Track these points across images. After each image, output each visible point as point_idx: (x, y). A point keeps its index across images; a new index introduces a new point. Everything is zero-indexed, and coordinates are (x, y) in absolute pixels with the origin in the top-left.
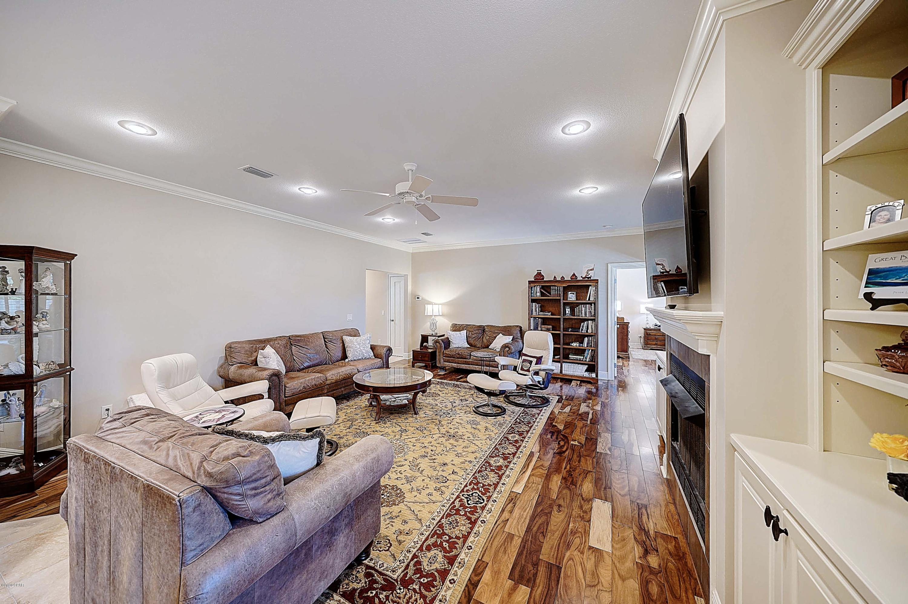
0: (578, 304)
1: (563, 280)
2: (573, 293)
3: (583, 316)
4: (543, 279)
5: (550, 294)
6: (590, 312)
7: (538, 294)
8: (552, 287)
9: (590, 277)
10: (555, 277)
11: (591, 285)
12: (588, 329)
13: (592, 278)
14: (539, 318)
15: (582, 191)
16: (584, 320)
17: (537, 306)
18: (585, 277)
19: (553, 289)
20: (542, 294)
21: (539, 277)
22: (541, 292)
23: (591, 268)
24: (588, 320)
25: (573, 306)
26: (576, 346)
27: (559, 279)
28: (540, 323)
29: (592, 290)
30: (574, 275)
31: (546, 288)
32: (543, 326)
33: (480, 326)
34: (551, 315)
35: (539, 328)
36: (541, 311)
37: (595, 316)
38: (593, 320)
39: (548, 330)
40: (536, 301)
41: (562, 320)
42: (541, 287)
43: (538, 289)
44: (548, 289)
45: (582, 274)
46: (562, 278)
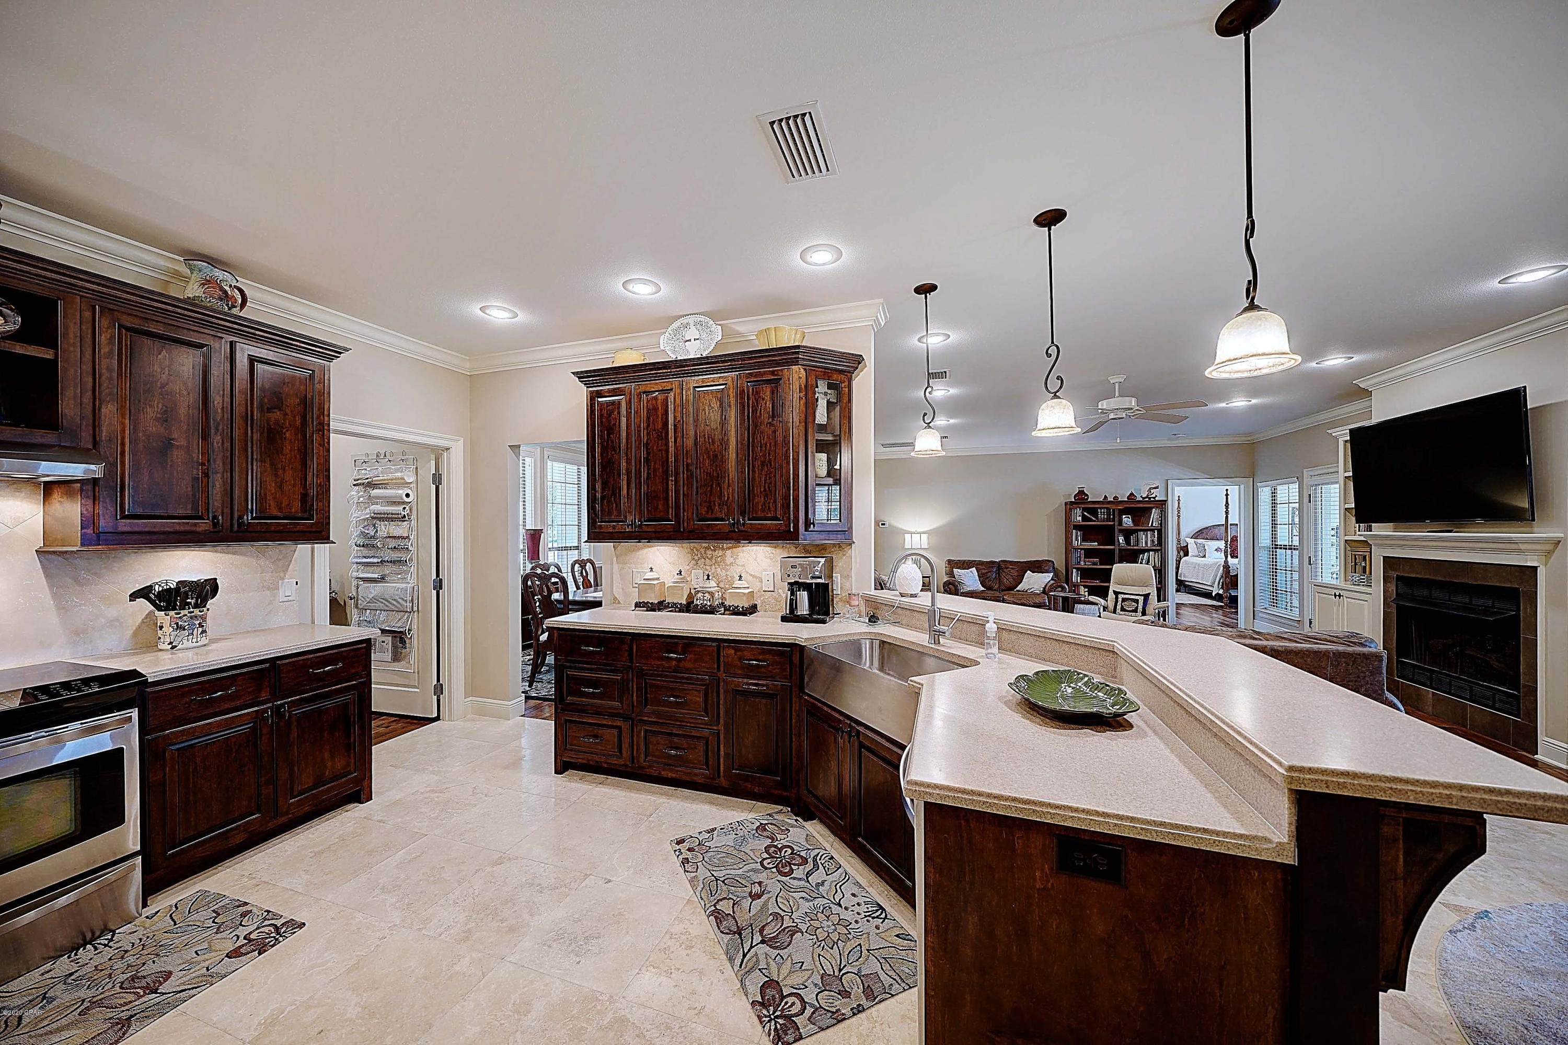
0: (1137, 531)
1: (1116, 501)
2: (1128, 518)
3: (1142, 545)
4: (1088, 499)
5: (1097, 517)
6: (1153, 540)
7: (1080, 518)
8: (1099, 510)
9: (1154, 498)
10: (1106, 497)
11: (1153, 507)
13: (1157, 499)
14: (1081, 549)
16: (1143, 551)
17: (1079, 533)
18: (1147, 497)
19: (1100, 512)
20: (1085, 518)
21: (1081, 496)
22: (1083, 515)
23: (1155, 486)
24: (1148, 551)
25: (1127, 533)
27: (1110, 499)
28: (1083, 556)
29: (1155, 514)
30: (1132, 494)
31: (1091, 511)
32: (1088, 559)
33: (993, 563)
34: (1098, 545)
35: (1082, 563)
36: (1084, 540)
37: (1161, 546)
38: (1158, 550)
39: (1094, 564)
40: (1077, 527)
41: (1117, 552)
42: (1084, 509)
43: (1079, 511)
44: (1094, 512)
45: (1143, 493)
46: (1116, 498)
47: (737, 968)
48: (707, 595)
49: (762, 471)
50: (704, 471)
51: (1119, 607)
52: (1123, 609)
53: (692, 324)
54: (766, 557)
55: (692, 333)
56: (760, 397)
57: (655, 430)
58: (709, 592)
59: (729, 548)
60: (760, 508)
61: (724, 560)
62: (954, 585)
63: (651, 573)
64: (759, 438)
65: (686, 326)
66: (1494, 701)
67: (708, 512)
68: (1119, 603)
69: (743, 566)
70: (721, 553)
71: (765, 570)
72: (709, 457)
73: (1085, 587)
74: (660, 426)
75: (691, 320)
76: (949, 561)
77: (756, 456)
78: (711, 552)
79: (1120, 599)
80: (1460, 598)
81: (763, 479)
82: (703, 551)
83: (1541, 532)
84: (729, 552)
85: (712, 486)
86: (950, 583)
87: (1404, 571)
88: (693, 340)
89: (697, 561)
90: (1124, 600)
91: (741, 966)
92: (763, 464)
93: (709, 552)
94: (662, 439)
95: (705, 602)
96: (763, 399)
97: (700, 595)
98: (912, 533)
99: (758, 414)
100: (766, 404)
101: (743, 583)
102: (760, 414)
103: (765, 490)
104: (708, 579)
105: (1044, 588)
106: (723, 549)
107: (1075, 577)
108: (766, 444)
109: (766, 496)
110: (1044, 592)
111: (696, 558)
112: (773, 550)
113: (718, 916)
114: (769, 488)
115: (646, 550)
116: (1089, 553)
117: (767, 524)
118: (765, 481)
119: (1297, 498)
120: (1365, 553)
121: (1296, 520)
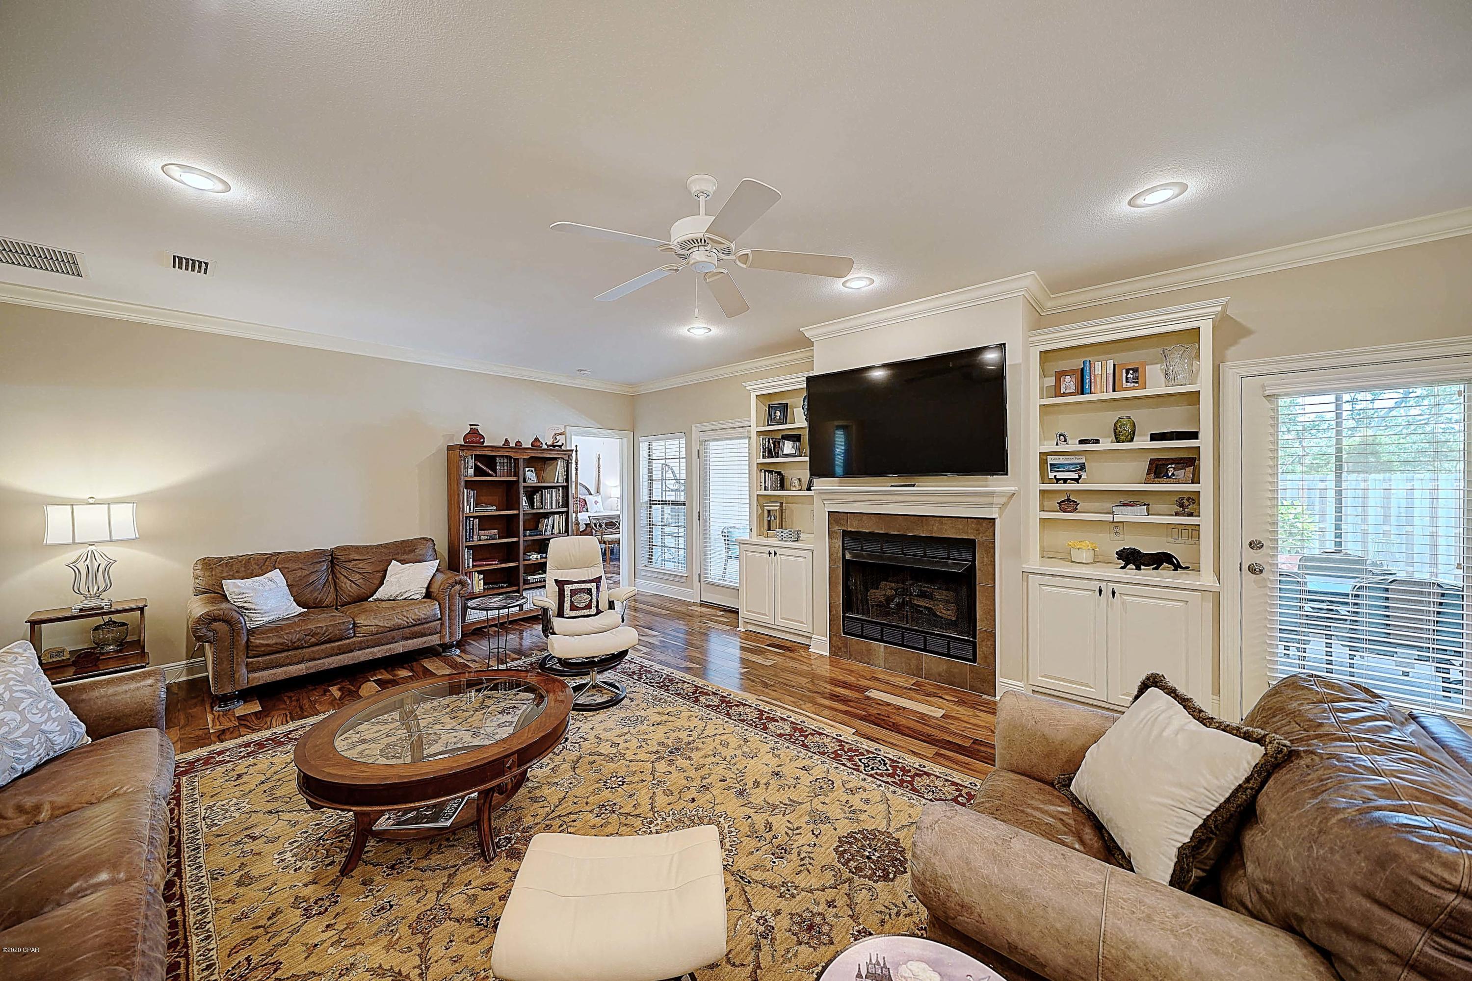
0: (540, 490)
1: (518, 447)
2: (532, 471)
3: (547, 508)
4: (483, 442)
5: (494, 473)
6: (557, 500)
7: (471, 471)
8: (498, 460)
9: (560, 446)
10: (507, 441)
11: (558, 458)
12: (553, 528)
13: (563, 448)
14: (474, 517)
15: (691, 331)
16: (546, 515)
17: (472, 493)
18: (551, 446)
19: (500, 463)
20: (478, 471)
21: (474, 437)
22: (476, 466)
23: (560, 431)
24: (552, 515)
25: (532, 492)
26: (537, 559)
27: (512, 445)
28: (476, 527)
30: (537, 440)
31: (488, 461)
32: (483, 532)
33: (319, 553)
34: (497, 510)
35: (476, 538)
36: (477, 504)
37: (567, 507)
38: (563, 513)
39: (492, 538)
40: (469, 484)
41: (521, 517)
42: (477, 458)
43: (471, 462)
44: (490, 461)
45: (547, 440)
46: (518, 443)
51: (567, 605)
52: (573, 608)
62: (227, 621)
66: (949, 649)
68: (567, 599)
73: (479, 573)
76: (208, 564)
79: (567, 593)
80: (913, 551)
86: (215, 619)
87: (852, 526)
90: (574, 593)
98: (72, 503)
105: (428, 588)
107: (467, 558)
110: (428, 595)
116: (485, 522)
119: (683, 454)
120: (775, 507)
121: (684, 476)
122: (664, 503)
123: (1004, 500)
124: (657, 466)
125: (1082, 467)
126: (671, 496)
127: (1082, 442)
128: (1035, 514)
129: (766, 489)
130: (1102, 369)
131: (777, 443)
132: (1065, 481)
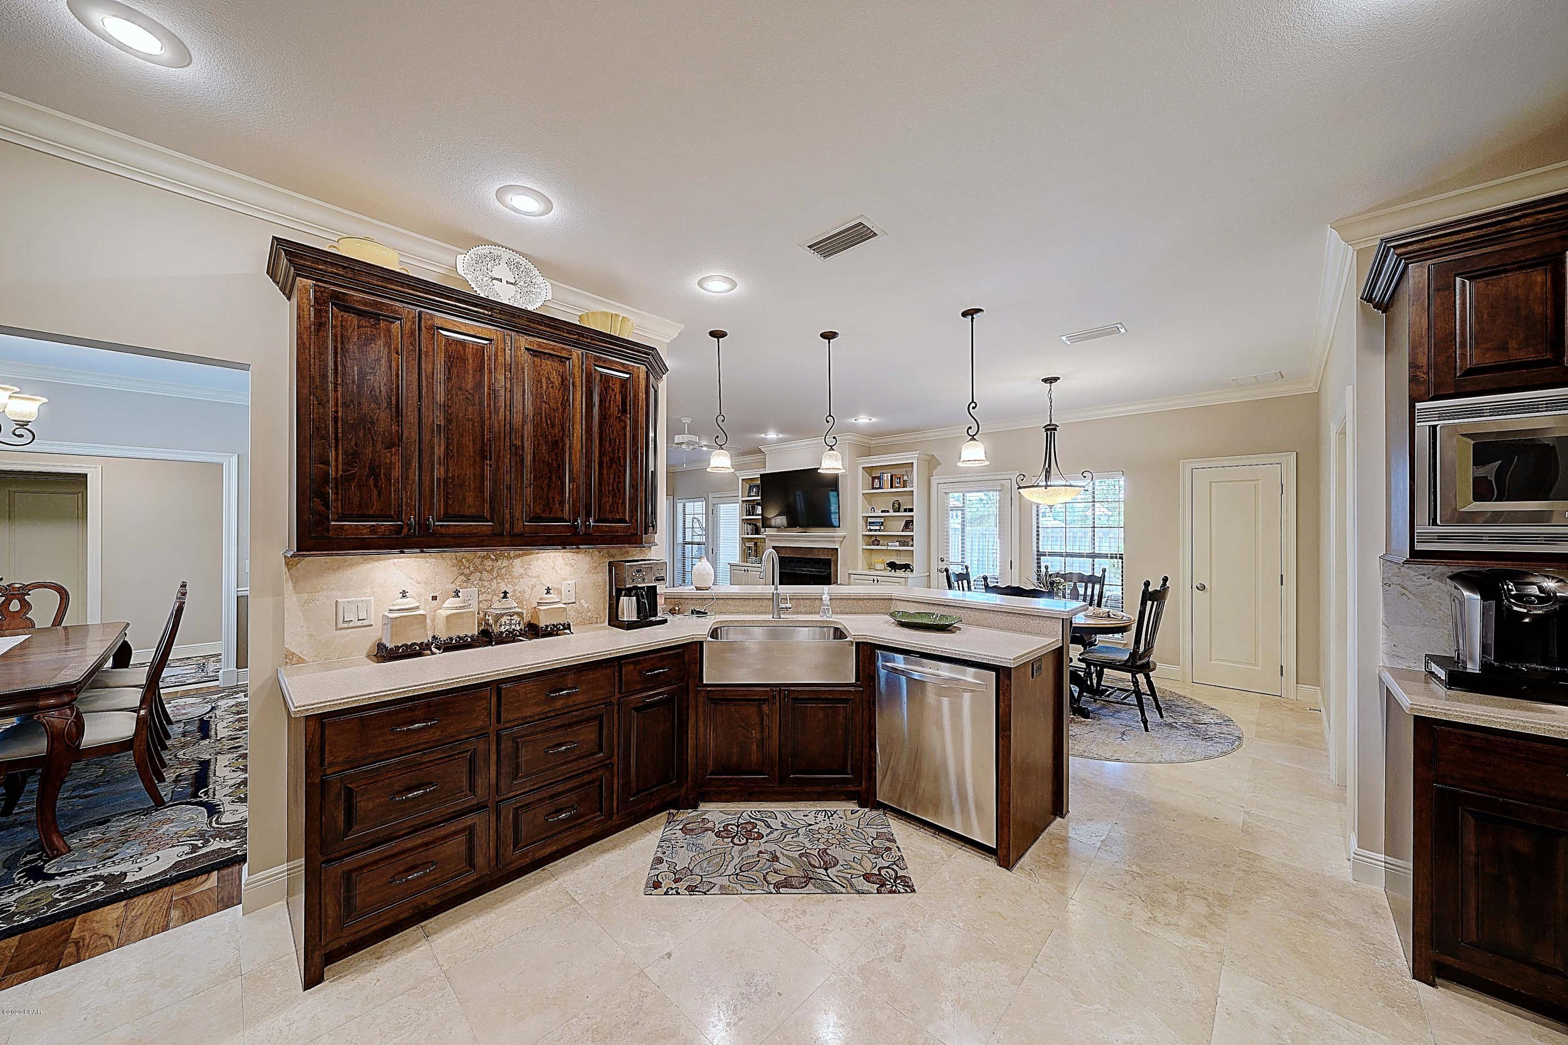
47: (844, 890)
48: (515, 617)
49: (610, 467)
50: (539, 459)
53: (504, 260)
54: (566, 564)
55: (501, 271)
56: (609, 386)
57: (460, 389)
58: (517, 613)
59: (518, 556)
60: (608, 508)
61: (509, 572)
63: (405, 600)
64: (607, 431)
65: (495, 259)
67: (544, 511)
69: (537, 577)
70: (505, 563)
71: (565, 579)
72: (547, 443)
74: (470, 386)
75: (506, 255)
77: (605, 450)
78: (490, 563)
81: (612, 476)
82: (478, 561)
83: (839, 533)
84: (517, 562)
85: (550, 478)
87: (785, 553)
88: (504, 281)
89: (467, 576)
91: (844, 887)
92: (611, 460)
93: (488, 563)
94: (474, 405)
95: (513, 627)
96: (613, 390)
97: (505, 619)
99: (607, 404)
100: (615, 395)
101: (553, 597)
102: (610, 405)
103: (613, 490)
104: (505, 597)
106: (509, 558)
108: (615, 440)
109: (614, 496)
111: (467, 572)
112: (575, 556)
113: (786, 884)
114: (618, 487)
115: (369, 566)
117: (614, 527)
118: (614, 479)
119: (704, 512)
120: (752, 544)
121: (704, 526)
122: (692, 543)
123: (841, 539)
124: (689, 518)
125: (882, 524)
126: (697, 539)
127: (883, 512)
128: (861, 545)
129: (748, 534)
130: (887, 477)
131: (753, 508)
132: (875, 530)
